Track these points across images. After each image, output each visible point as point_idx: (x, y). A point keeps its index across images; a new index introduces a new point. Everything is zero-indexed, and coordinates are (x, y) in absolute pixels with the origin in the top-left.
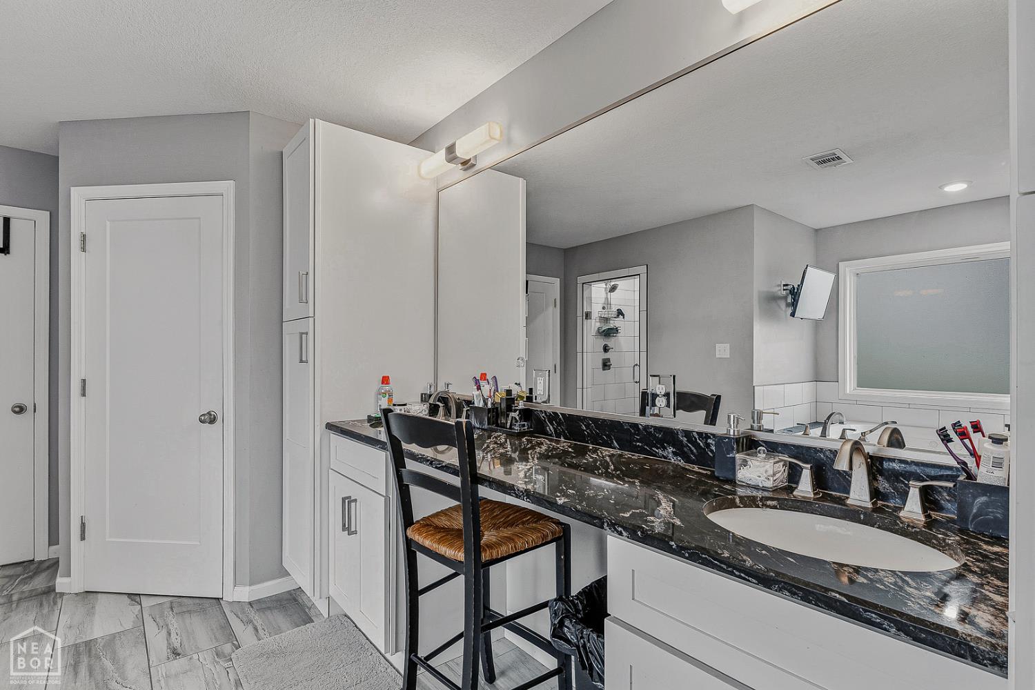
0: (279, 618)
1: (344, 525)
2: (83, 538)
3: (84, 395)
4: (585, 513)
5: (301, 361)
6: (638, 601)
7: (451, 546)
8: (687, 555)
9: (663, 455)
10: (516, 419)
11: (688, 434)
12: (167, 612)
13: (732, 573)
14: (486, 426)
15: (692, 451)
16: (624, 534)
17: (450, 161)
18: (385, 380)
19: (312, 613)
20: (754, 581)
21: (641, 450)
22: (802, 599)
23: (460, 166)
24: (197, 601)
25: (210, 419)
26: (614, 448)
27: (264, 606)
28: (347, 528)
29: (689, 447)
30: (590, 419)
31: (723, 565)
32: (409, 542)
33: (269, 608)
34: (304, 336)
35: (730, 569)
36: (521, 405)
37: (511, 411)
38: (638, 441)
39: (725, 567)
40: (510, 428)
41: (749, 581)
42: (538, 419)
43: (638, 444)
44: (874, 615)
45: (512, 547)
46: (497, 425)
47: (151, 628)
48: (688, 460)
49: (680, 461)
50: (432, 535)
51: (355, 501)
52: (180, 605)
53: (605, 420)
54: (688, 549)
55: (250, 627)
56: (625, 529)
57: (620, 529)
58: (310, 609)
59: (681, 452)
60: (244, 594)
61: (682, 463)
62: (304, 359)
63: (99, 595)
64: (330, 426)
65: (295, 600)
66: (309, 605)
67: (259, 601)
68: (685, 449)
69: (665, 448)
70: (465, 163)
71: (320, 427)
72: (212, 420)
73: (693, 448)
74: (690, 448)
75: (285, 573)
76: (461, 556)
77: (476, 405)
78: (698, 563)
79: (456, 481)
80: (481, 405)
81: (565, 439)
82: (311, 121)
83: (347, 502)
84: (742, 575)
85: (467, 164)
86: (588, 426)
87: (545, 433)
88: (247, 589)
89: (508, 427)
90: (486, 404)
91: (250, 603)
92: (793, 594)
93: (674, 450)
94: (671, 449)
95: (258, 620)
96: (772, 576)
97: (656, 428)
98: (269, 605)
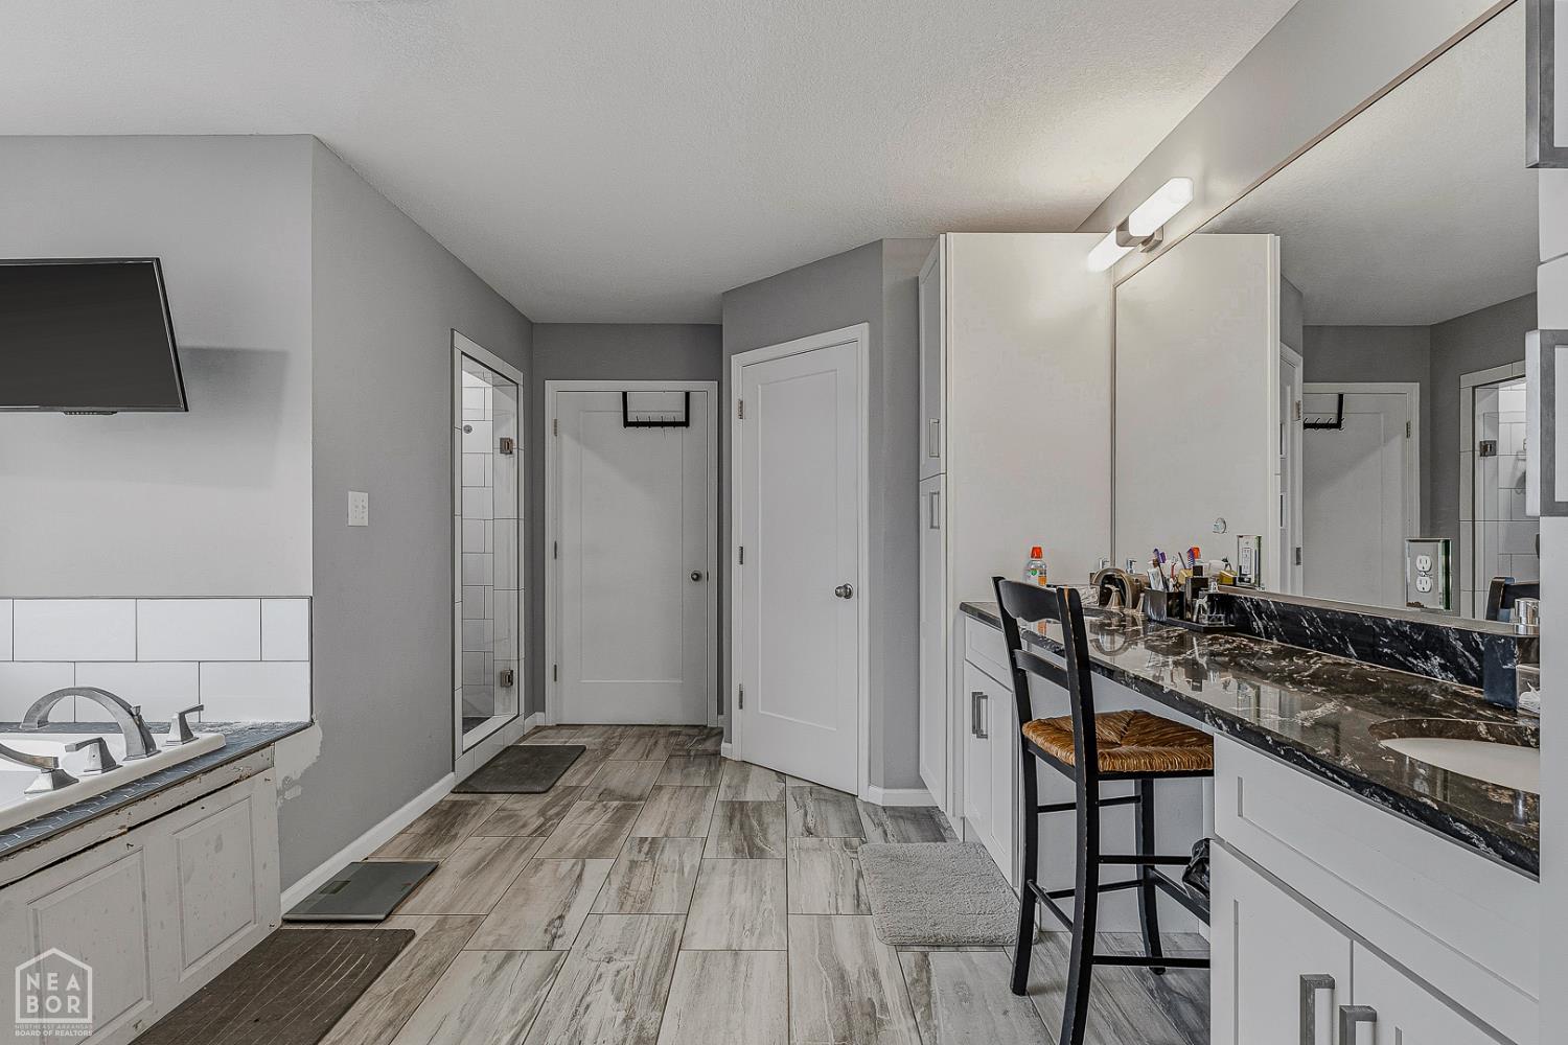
0: (910, 829)
1: (974, 727)
2: (741, 707)
3: (742, 563)
4: (1190, 703)
5: (932, 527)
6: (1245, 819)
7: (1062, 747)
8: (1282, 753)
9: (1424, 669)
10: (1204, 609)
11: (1464, 635)
12: (807, 795)
13: (1324, 775)
14: (1164, 618)
15: (1471, 664)
16: (1224, 727)
17: (1122, 243)
18: (1037, 553)
19: (946, 835)
20: (1346, 784)
21: (1391, 661)
22: (1394, 807)
23: (1141, 247)
24: (835, 793)
25: (846, 593)
26: (1350, 656)
27: (897, 814)
28: (977, 730)
29: (1465, 656)
30: (1316, 610)
31: (1316, 765)
32: (1025, 742)
33: (902, 817)
34: (935, 497)
35: (1323, 769)
36: (1214, 588)
37: (1197, 598)
38: (1386, 645)
39: (1318, 767)
40: (1197, 622)
41: (1340, 784)
42: (1242, 610)
43: (1385, 650)
44: (1463, 826)
45: (1145, 763)
46: (1182, 618)
47: (791, 805)
48: (1464, 678)
49: (1451, 679)
50: (1048, 734)
51: (986, 697)
52: (819, 792)
53: (1337, 612)
54: (1284, 745)
55: (880, 830)
56: (1225, 721)
57: (1220, 722)
58: (945, 830)
59: (1452, 665)
60: (877, 795)
61: (1455, 685)
62: (935, 524)
63: (753, 767)
64: (964, 607)
65: (931, 817)
66: (946, 826)
67: (893, 808)
68: (1460, 660)
69: (1427, 658)
70: (1146, 241)
71: (953, 609)
72: (848, 595)
73: (1473, 659)
74: (1469, 660)
75: (920, 784)
76: (1072, 760)
77: (1154, 588)
78: (1294, 763)
79: (1062, 663)
80: (1161, 588)
81: (1279, 641)
82: (942, 236)
83: (978, 697)
84: (1335, 777)
85: (1149, 243)
86: (1311, 621)
87: (1250, 631)
88: (881, 791)
89: (1194, 620)
90: (1166, 585)
91: (884, 808)
92: (1384, 800)
93: (1443, 662)
94: (1436, 660)
95: (890, 826)
96: (1364, 778)
97: (1413, 625)
98: (903, 814)
